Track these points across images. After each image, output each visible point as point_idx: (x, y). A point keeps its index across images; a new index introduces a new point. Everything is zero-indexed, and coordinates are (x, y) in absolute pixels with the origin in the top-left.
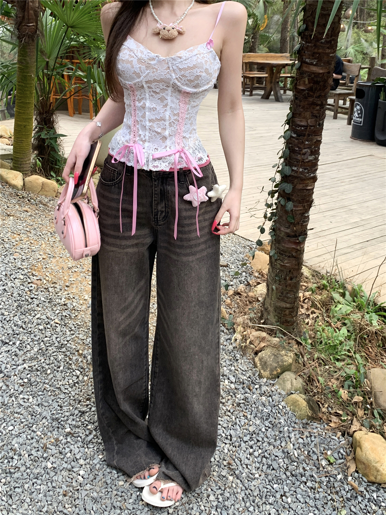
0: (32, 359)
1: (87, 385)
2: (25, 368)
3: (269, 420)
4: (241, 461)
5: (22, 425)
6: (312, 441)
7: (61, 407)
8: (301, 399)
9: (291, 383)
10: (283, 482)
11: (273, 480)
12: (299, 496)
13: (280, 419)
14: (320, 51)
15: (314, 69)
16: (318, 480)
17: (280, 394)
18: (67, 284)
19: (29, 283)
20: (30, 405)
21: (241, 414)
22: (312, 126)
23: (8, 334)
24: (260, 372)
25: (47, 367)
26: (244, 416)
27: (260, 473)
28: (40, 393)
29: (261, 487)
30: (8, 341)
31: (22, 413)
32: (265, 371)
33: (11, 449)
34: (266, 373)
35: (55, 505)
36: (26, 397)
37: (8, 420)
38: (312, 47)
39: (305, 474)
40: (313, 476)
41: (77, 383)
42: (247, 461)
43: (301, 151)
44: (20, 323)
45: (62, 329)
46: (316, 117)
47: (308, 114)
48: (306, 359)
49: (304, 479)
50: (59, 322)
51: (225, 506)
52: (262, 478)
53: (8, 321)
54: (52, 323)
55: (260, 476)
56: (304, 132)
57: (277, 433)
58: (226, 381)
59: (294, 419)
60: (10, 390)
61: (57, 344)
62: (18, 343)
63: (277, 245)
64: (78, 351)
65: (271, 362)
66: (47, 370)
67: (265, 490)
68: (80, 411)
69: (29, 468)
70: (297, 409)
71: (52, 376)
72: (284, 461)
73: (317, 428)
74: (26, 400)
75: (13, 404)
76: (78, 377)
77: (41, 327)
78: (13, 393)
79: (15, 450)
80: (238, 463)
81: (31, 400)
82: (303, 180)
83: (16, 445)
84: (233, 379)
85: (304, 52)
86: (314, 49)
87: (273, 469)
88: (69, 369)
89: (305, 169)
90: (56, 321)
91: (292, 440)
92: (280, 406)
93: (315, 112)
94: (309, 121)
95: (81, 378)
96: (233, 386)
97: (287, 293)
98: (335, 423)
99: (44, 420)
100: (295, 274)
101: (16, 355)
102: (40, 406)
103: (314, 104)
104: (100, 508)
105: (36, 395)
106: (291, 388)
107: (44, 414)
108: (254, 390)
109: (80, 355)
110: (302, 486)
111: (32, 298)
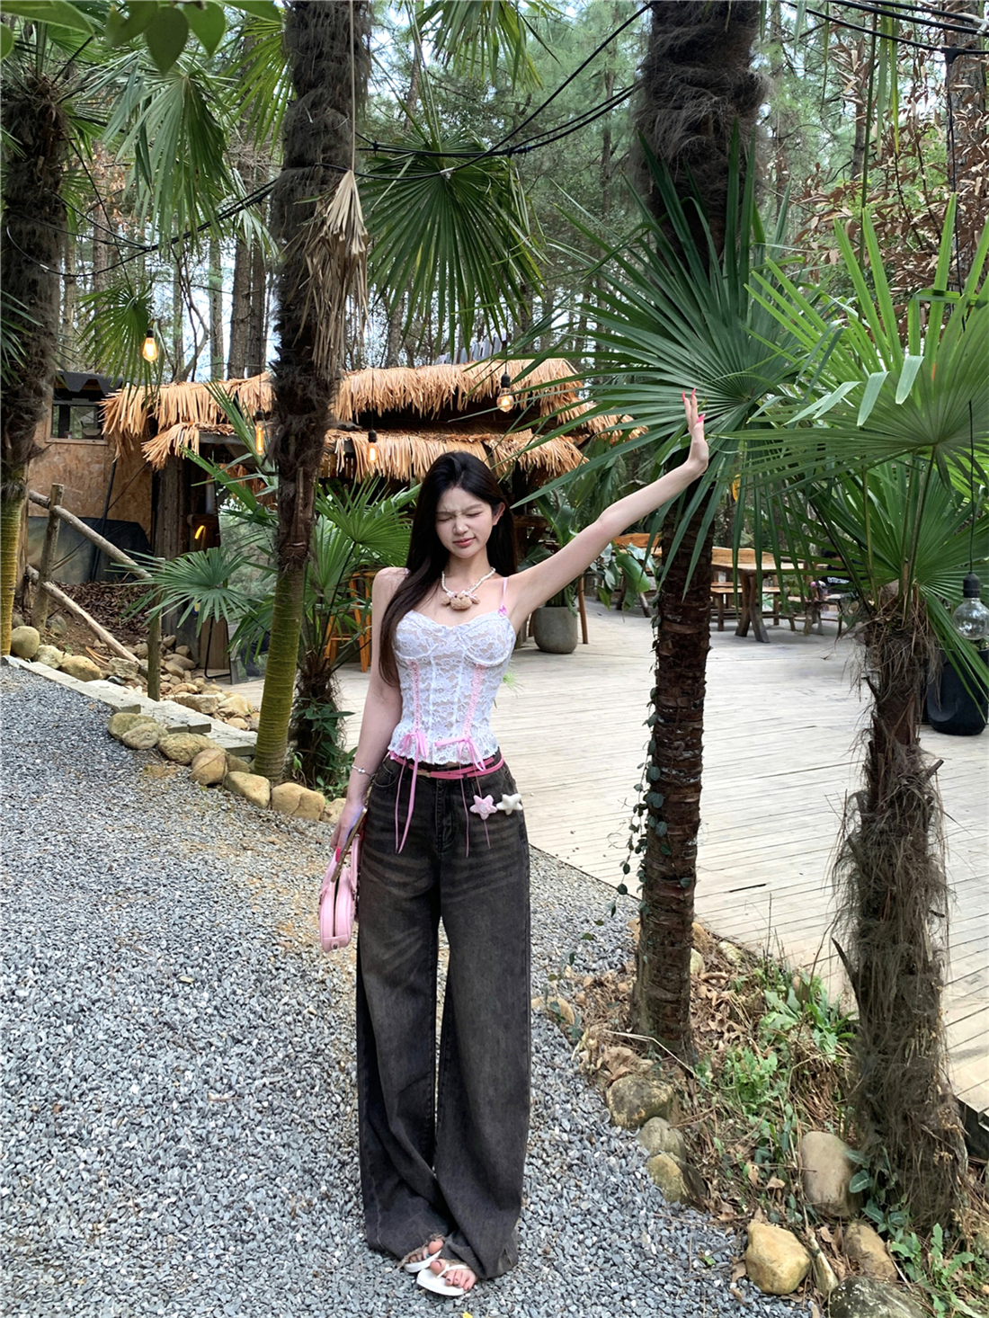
0: (275, 1070)
2: (264, 1085)
4: (563, 1250)
5: (260, 1174)
8: (672, 1163)
9: (661, 1136)
12: (648, 1300)
13: (634, 1195)
16: (683, 1284)
17: (640, 1155)
20: (271, 1144)
21: (572, 1182)
23: (241, 1027)
25: (296, 1085)
26: (577, 1186)
28: (286, 1127)
29: (591, 1284)
30: (240, 1038)
31: (259, 1155)
32: (619, 1113)
33: (244, 1208)
34: (621, 1118)
36: (266, 1130)
37: (240, 1163)
40: (675, 1279)
41: (337, 1115)
42: (572, 1251)
44: (258, 1009)
45: (318, 1024)
48: (696, 1103)
53: (241, 1006)
57: (628, 1218)
58: (557, 1129)
59: (659, 1199)
60: (243, 1118)
61: (310, 1049)
62: (255, 1042)
64: (339, 1063)
66: (295, 1091)
69: (268, 1236)
71: (302, 1101)
73: (693, 1217)
74: (265, 1135)
75: (247, 1142)
77: (289, 1019)
78: (247, 1124)
79: (250, 1210)
80: (559, 1251)
81: (272, 1137)
83: (252, 1203)
84: (567, 1126)
87: (614, 1265)
88: (327, 1091)
90: (311, 1009)
92: (637, 1173)
96: (565, 1137)
98: (727, 1214)
99: (292, 1171)
101: (252, 1062)
102: (286, 1145)
105: (280, 1130)
107: (293, 1160)
108: (598, 1144)
109: (342, 1070)
110: (656, 1288)
111: (277, 969)
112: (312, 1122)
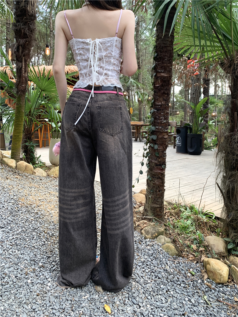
0: (18, 234)
1: (50, 245)
2: (13, 238)
3: (153, 256)
5: (11, 263)
6: (180, 265)
7: (36, 255)
8: (171, 245)
9: (164, 239)
10: (166, 284)
11: (160, 284)
13: (159, 255)
14: (165, 65)
15: (163, 74)
17: (158, 245)
18: (38, 205)
19: (17, 204)
20: (16, 254)
22: (164, 105)
23: (4, 224)
24: (145, 236)
25: (26, 238)
26: (137, 255)
27: (151, 280)
28: (22, 249)
29: (153, 287)
30: (3, 227)
31: (11, 257)
32: (148, 235)
35: (31, 300)
36: (14, 250)
37: (2, 261)
38: (161, 63)
39: (179, 280)
40: (184, 281)
42: (142, 275)
43: (160, 118)
44: (11, 220)
45: (35, 222)
46: (166, 100)
47: (161, 99)
49: (179, 283)
50: (34, 220)
51: (133, 296)
52: (152, 283)
53: (4, 219)
54: (30, 219)
55: (151, 282)
56: (161, 108)
57: (159, 262)
59: (168, 256)
60: (4, 248)
61: (32, 228)
62: (10, 227)
63: (151, 172)
64: (44, 231)
65: (151, 231)
67: (156, 288)
68: (47, 256)
69: (15, 282)
70: (169, 251)
71: (29, 242)
72: (165, 274)
73: (182, 260)
74: (13, 252)
75: (5, 254)
76: (45, 242)
77: (23, 222)
78: (6, 249)
79: (6, 274)
81: (17, 252)
82: (161, 133)
83: (7, 272)
85: (157, 67)
86: (162, 64)
87: (159, 278)
88: (39, 238)
89: (162, 127)
90: (32, 219)
91: (168, 264)
92: (159, 250)
93: (165, 98)
94: (162, 102)
95: (46, 242)
97: (158, 199)
98: (192, 258)
99: (25, 261)
100: (161, 189)
101: (8, 233)
102: (22, 254)
103: (164, 93)
104: (59, 301)
105: (20, 250)
106: (165, 242)
107: (25, 258)
108: (142, 244)
110: (178, 286)
111: (18, 210)
112: (34, 247)
